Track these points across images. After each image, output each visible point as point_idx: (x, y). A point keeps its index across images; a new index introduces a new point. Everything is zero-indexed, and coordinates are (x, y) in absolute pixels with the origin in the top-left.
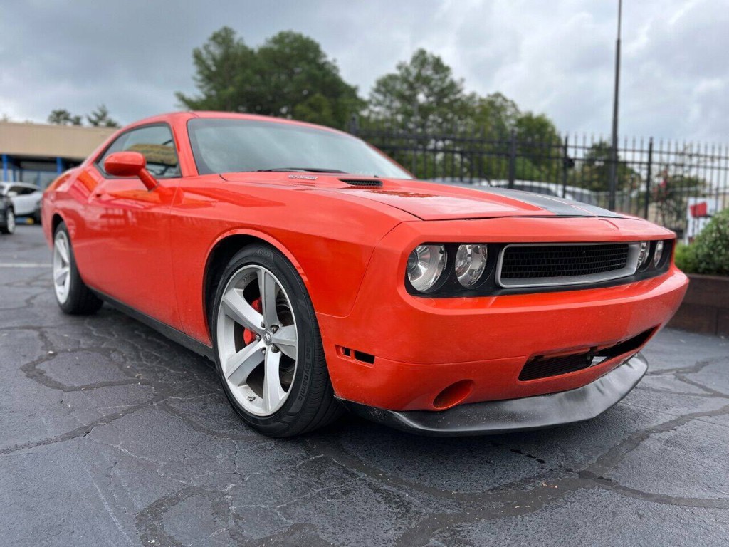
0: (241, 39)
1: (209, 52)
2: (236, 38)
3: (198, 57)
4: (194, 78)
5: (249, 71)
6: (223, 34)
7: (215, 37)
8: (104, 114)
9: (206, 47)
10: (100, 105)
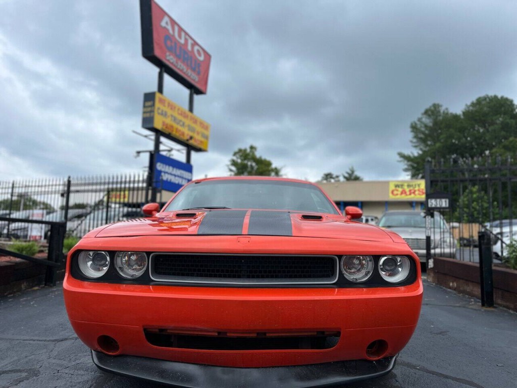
0: (447, 109)
1: (422, 122)
2: (442, 109)
3: (414, 128)
4: (411, 142)
5: (452, 130)
6: (432, 108)
7: (426, 112)
8: (353, 172)
9: (419, 120)
10: (351, 167)
